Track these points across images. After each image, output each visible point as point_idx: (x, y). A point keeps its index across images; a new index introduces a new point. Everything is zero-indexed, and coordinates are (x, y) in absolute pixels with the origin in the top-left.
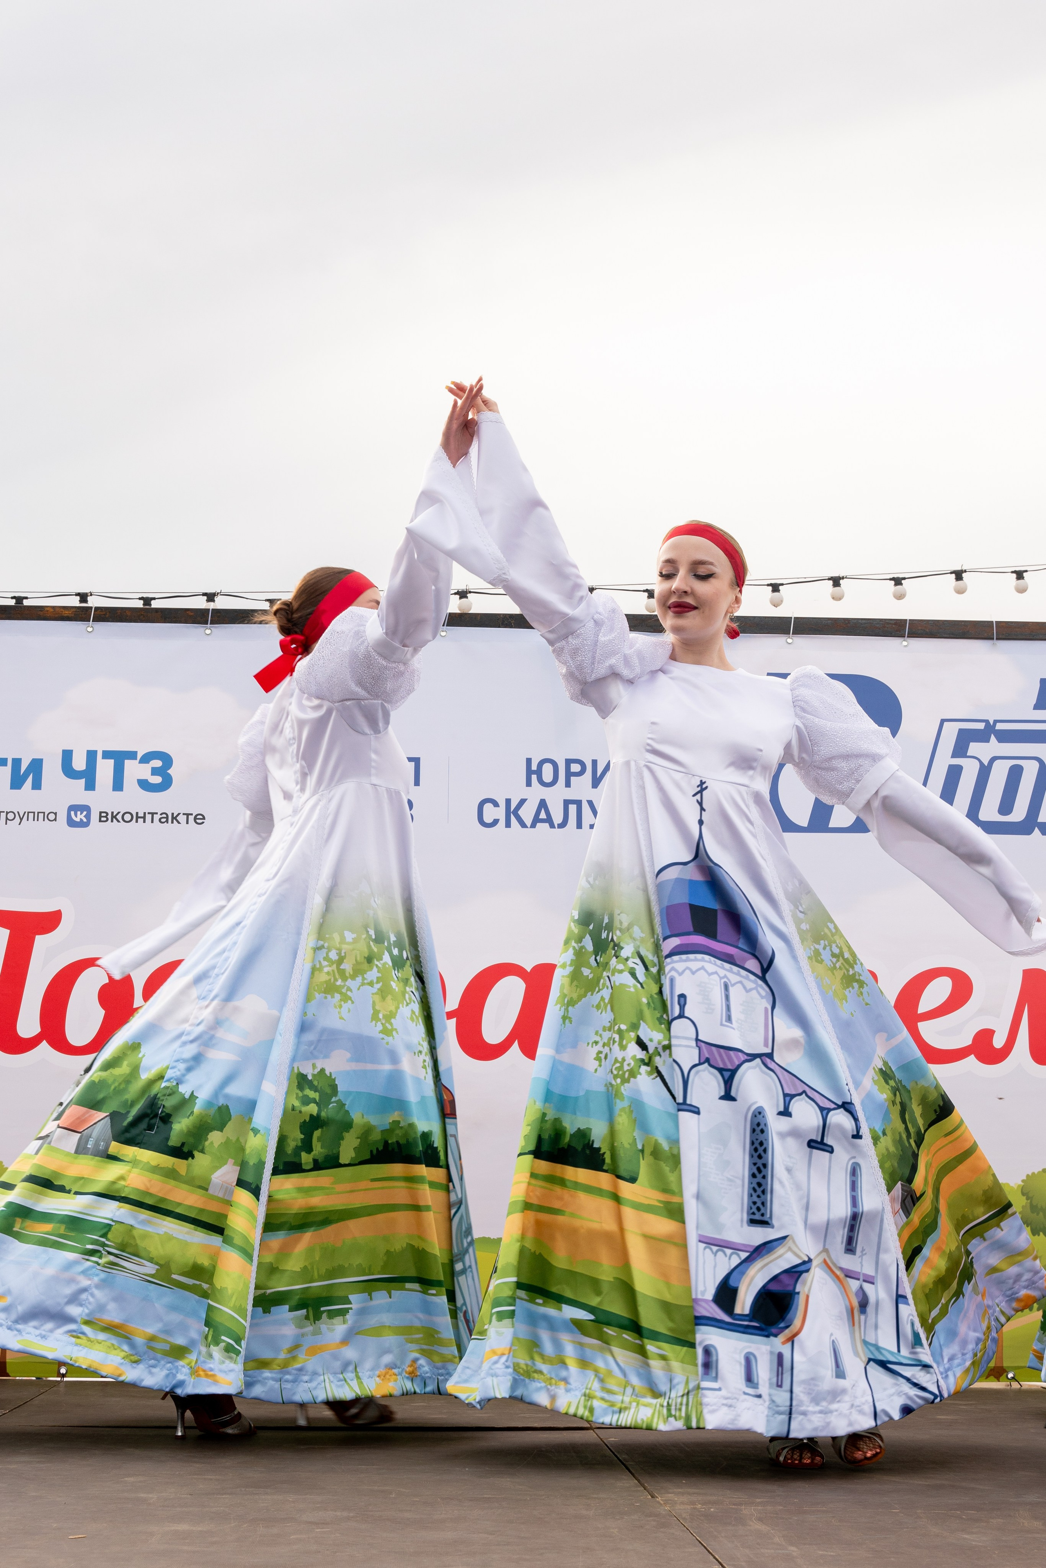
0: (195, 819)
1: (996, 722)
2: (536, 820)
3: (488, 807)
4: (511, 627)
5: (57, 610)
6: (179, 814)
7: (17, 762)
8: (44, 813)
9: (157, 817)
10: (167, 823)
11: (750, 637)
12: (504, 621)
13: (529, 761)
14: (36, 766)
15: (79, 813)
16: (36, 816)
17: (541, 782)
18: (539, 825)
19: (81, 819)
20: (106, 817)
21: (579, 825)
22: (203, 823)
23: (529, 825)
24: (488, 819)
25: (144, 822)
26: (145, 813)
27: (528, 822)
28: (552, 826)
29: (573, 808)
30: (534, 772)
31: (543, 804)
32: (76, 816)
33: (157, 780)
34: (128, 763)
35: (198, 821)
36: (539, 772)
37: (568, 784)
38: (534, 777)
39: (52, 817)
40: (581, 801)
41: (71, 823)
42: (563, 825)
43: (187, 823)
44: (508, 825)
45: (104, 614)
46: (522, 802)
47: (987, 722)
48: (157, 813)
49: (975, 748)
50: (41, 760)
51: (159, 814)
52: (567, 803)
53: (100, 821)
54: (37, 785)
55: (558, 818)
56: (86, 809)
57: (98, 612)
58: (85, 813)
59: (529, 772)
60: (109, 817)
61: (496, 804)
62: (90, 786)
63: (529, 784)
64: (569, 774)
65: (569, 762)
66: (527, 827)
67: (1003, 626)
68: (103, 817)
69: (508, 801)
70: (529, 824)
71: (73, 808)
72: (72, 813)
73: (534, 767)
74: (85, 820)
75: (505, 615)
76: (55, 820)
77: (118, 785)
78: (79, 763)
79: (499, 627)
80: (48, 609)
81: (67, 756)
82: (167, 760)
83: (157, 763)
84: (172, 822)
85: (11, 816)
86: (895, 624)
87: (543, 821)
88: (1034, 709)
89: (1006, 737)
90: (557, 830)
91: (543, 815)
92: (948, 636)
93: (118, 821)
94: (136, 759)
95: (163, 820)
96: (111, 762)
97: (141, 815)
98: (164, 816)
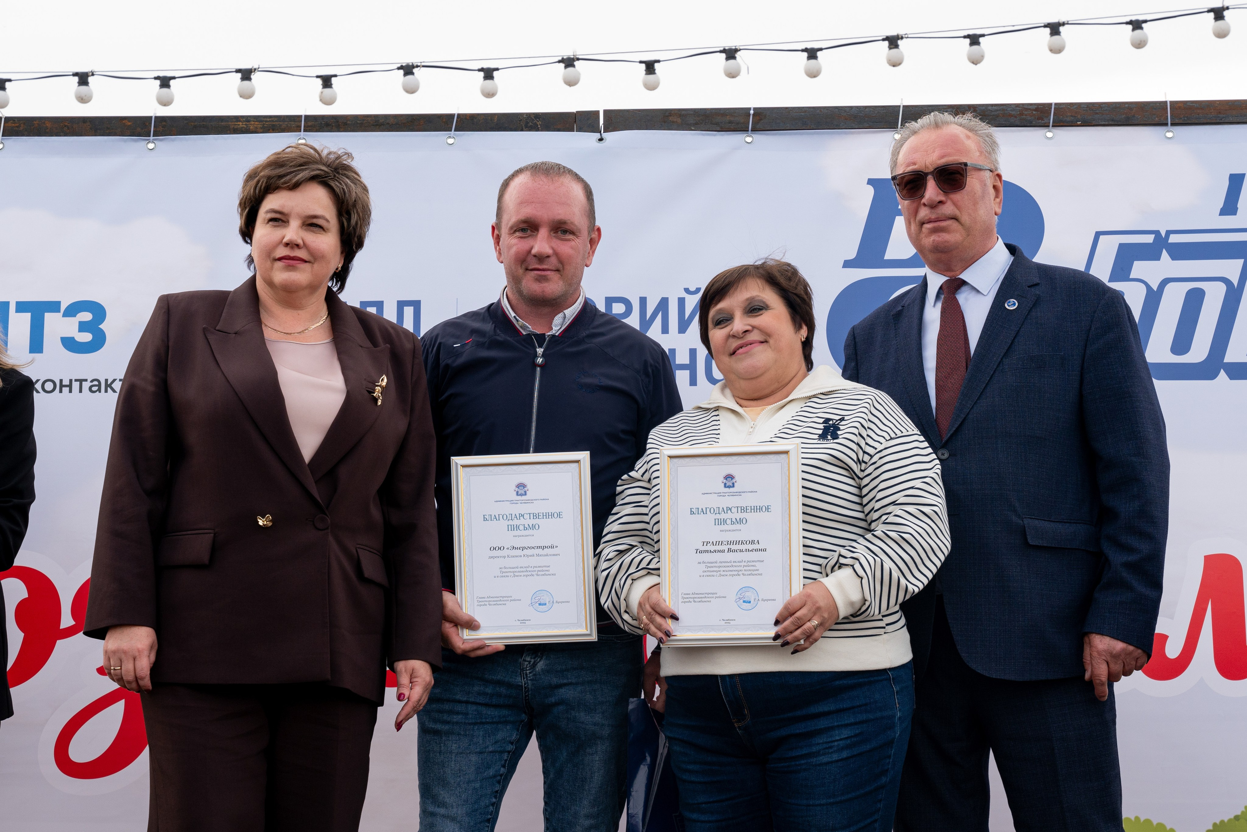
1: (1169, 233)
4: (537, 130)
6: (114, 380)
9: (86, 385)
10: (100, 392)
11: (846, 133)
12: (527, 123)
25: (70, 391)
26: (71, 381)
33: (86, 337)
34: (48, 316)
47: (1157, 233)
48: (86, 380)
49: (1139, 268)
51: (89, 380)
67: (1180, 107)
75: (529, 115)
77: (36, 346)
79: (522, 130)
82: (98, 311)
83: (86, 316)
84: (106, 391)
86: (1036, 110)
88: (1220, 215)
89: (1181, 252)
92: (1107, 123)
94: (59, 311)
95: (95, 389)
96: (27, 316)
97: (66, 382)
98: (96, 383)
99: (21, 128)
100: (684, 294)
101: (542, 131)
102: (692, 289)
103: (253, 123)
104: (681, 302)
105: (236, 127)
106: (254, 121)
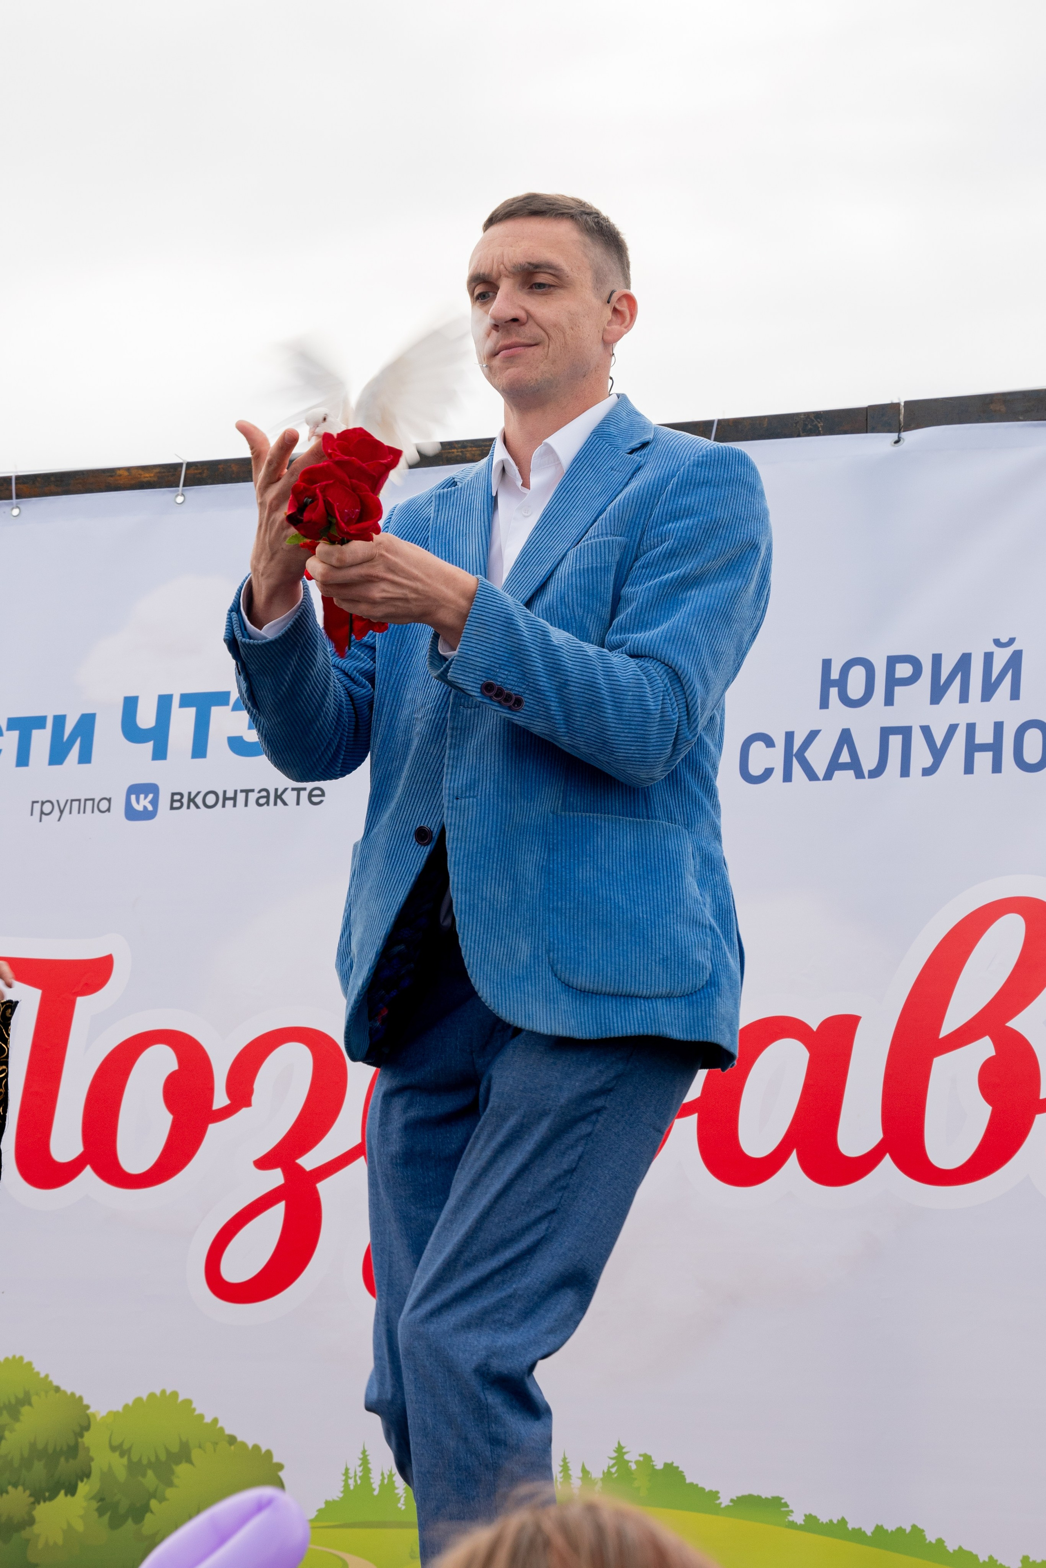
0: (310, 796)
2: (834, 765)
3: (757, 747)
4: (818, 434)
5: (134, 472)
6: (286, 789)
7: (60, 721)
8: (93, 800)
9: (253, 797)
10: (268, 805)
12: (806, 425)
13: (827, 664)
14: (87, 723)
15: (142, 796)
16: (81, 804)
17: (846, 700)
18: (837, 774)
19: (145, 807)
20: (180, 801)
21: (905, 772)
22: (321, 801)
23: (821, 776)
24: (755, 770)
25: (235, 805)
26: (236, 792)
27: (820, 771)
28: (859, 775)
29: (895, 742)
30: (834, 683)
31: (846, 738)
32: (138, 801)
34: (217, 712)
35: (315, 799)
36: (842, 684)
37: (889, 700)
38: (834, 692)
39: (104, 805)
40: (909, 729)
41: (132, 814)
42: (876, 773)
43: (298, 803)
44: (787, 777)
45: (200, 473)
46: (813, 735)
48: (253, 791)
50: (93, 716)
51: (257, 790)
52: (886, 733)
53: (172, 808)
54: (85, 757)
55: (869, 762)
56: (151, 789)
57: (192, 471)
58: (151, 796)
59: (826, 683)
60: (185, 800)
61: (769, 742)
62: (160, 753)
63: (824, 704)
64: (892, 682)
65: (892, 661)
66: (818, 779)
68: (177, 801)
69: (789, 736)
70: (821, 773)
71: (136, 790)
72: (133, 797)
73: (835, 675)
74: (150, 808)
75: (808, 415)
76: (108, 810)
77: (199, 749)
78: (146, 718)
79: (799, 436)
80: (121, 472)
81: (131, 704)
84: (275, 804)
85: (47, 808)
87: (844, 767)
90: (867, 781)
91: (845, 757)
93: (197, 807)
94: (227, 704)
95: (262, 801)
96: (191, 712)
97: (230, 794)
98: (264, 794)
99: (204, 475)
100: (992, 648)
101: (824, 434)
102: (1004, 640)
103: (470, 449)
104: (989, 658)
105: (449, 456)
106: (471, 447)
